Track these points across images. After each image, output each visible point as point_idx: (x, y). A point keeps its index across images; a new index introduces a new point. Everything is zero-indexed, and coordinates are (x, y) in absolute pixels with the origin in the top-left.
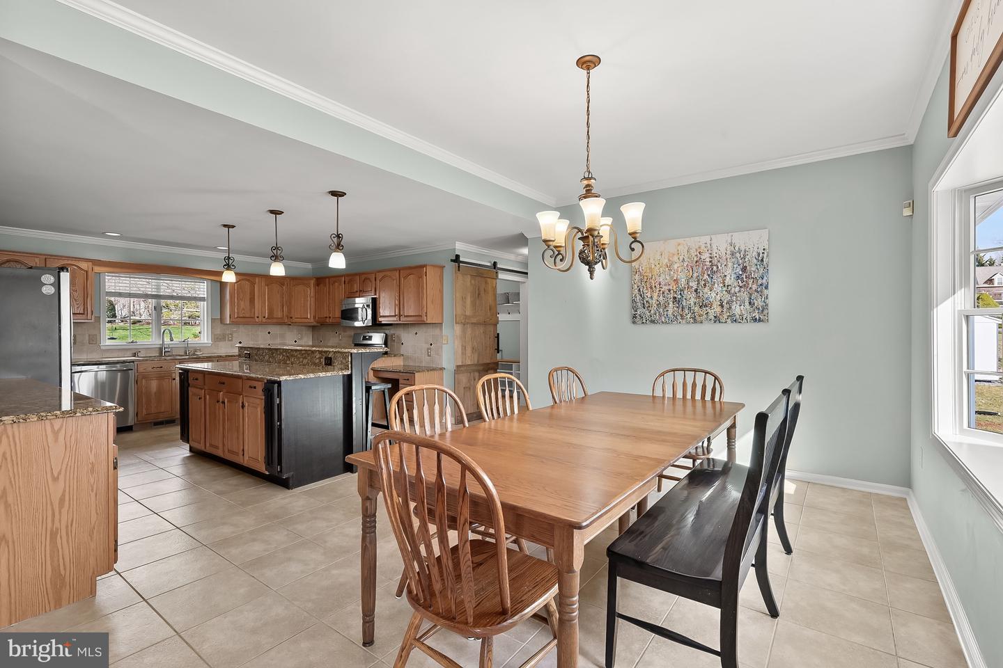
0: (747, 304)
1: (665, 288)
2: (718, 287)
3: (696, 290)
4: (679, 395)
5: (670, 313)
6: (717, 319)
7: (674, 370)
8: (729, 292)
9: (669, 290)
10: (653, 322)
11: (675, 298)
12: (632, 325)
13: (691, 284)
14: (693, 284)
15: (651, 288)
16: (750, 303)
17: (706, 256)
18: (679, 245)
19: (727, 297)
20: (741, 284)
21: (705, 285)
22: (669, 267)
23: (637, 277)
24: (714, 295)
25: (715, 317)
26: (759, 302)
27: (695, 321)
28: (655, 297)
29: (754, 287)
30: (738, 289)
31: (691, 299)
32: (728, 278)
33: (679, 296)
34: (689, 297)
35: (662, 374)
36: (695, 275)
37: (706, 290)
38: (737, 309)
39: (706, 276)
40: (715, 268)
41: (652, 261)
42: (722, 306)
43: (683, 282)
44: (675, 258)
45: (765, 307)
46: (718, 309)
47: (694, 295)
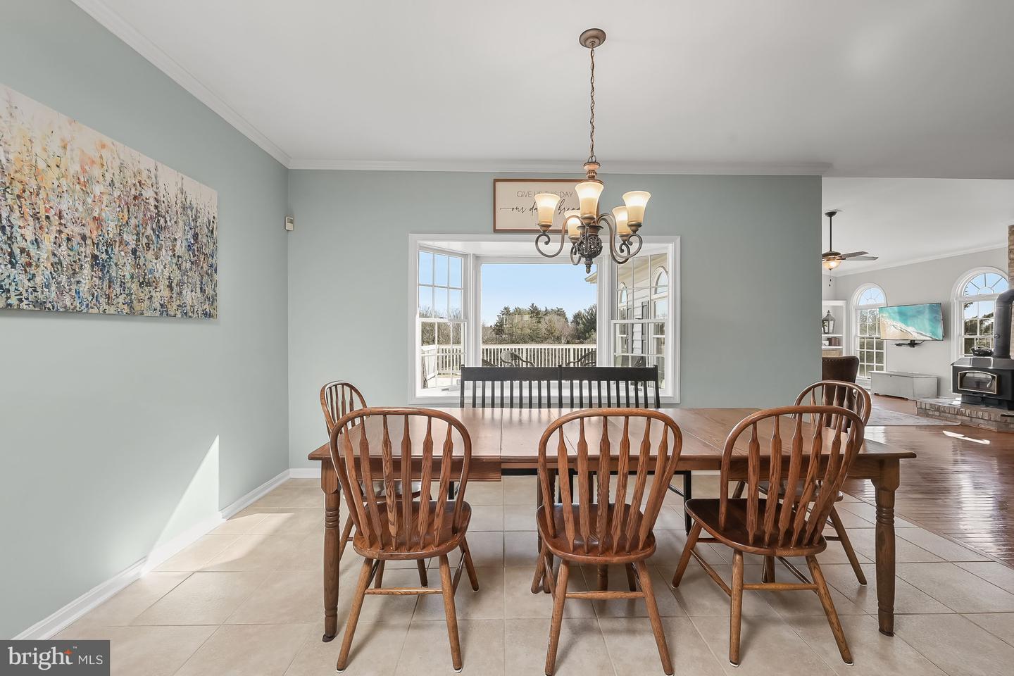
0: (198, 290)
2: (166, 255)
3: (134, 252)
5: (84, 287)
6: (163, 310)
8: (179, 266)
9: (84, 238)
10: (38, 307)
11: (95, 257)
13: (125, 236)
14: (129, 238)
16: (201, 288)
17: (148, 193)
18: (103, 146)
19: (177, 276)
20: (193, 259)
21: (148, 245)
22: (85, 184)
24: (161, 266)
25: (162, 305)
26: (209, 290)
27: (130, 311)
29: (205, 266)
30: (189, 265)
31: (124, 267)
32: (178, 243)
33: (104, 256)
34: (121, 262)
36: (133, 222)
37: (150, 255)
38: (187, 296)
39: (150, 232)
40: (162, 221)
42: (170, 287)
43: (111, 228)
44: (96, 172)
45: (212, 300)
46: (166, 293)
47: (130, 259)
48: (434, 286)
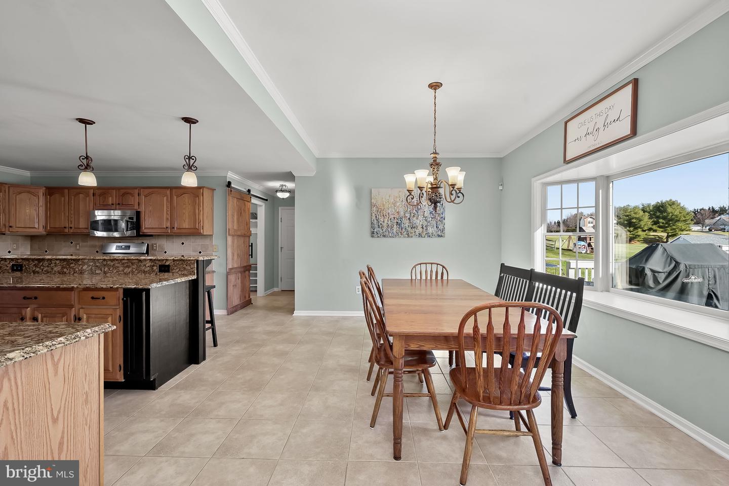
0: (435, 227)
1: (392, 217)
2: (421, 218)
3: (409, 219)
4: (424, 277)
5: (395, 231)
6: (420, 235)
7: (420, 264)
8: (426, 220)
9: (394, 218)
10: (384, 236)
11: (397, 222)
12: (371, 238)
13: (406, 215)
14: (408, 215)
15: (383, 216)
16: (437, 227)
18: (400, 192)
19: (425, 223)
20: (432, 217)
21: (414, 216)
22: (394, 204)
23: (375, 209)
24: (419, 221)
25: (419, 234)
26: (441, 227)
27: (408, 236)
28: (386, 222)
29: (439, 218)
30: (431, 219)
31: (406, 223)
32: (426, 213)
33: (400, 222)
35: (415, 267)
36: (409, 210)
37: (415, 218)
38: (430, 230)
39: (414, 211)
40: (419, 207)
41: (384, 200)
42: (423, 228)
43: (402, 213)
44: (398, 200)
45: (443, 230)
46: (421, 230)
47: (408, 221)
48: (562, 209)
